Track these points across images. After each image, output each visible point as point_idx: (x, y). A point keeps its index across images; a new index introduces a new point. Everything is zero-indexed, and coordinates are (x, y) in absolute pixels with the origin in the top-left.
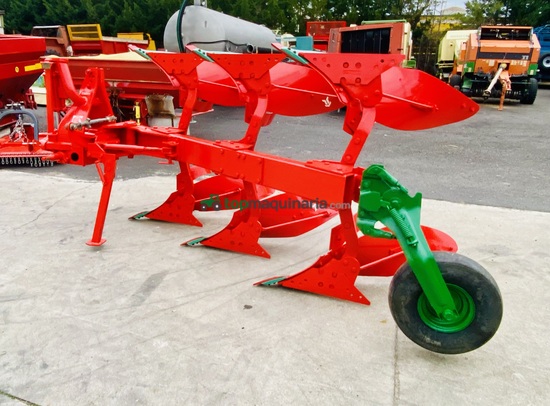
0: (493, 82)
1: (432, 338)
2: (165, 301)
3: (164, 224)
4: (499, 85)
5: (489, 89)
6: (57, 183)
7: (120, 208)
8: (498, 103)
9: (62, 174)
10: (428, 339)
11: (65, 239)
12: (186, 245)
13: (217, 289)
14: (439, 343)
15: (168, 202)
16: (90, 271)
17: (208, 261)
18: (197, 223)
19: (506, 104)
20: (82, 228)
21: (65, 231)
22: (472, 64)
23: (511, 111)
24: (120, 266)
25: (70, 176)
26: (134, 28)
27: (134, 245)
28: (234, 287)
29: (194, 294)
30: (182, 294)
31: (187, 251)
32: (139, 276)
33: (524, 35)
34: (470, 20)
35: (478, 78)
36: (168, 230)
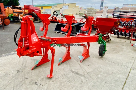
0: (20, 19)
22: (12, 14)
35: (15, 18)
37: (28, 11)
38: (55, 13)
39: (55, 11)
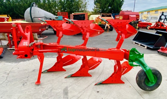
0: (106, 26)
1: (149, 88)
2: (74, 96)
3: (54, 73)
4: (107, 27)
5: (106, 28)
6: (4, 65)
7: (35, 70)
8: (107, 31)
9: (3, 62)
10: (148, 89)
11: (24, 84)
12: (66, 78)
13: (85, 88)
14: (150, 89)
15: (55, 65)
16: (42, 93)
17: (76, 81)
18: (64, 70)
19: (109, 31)
20: (27, 79)
21: (21, 81)
22: (100, 22)
23: (111, 33)
24: (51, 89)
25: (7, 62)
26: (2, 13)
27: (50, 81)
28: (89, 87)
29: (81, 92)
30: (77, 93)
31: (68, 79)
32: (60, 91)
33: (110, 16)
34: (94, 13)
35: (102, 26)
36: (56, 74)
37: (122, 17)
38: (163, 17)
39: (162, 15)
